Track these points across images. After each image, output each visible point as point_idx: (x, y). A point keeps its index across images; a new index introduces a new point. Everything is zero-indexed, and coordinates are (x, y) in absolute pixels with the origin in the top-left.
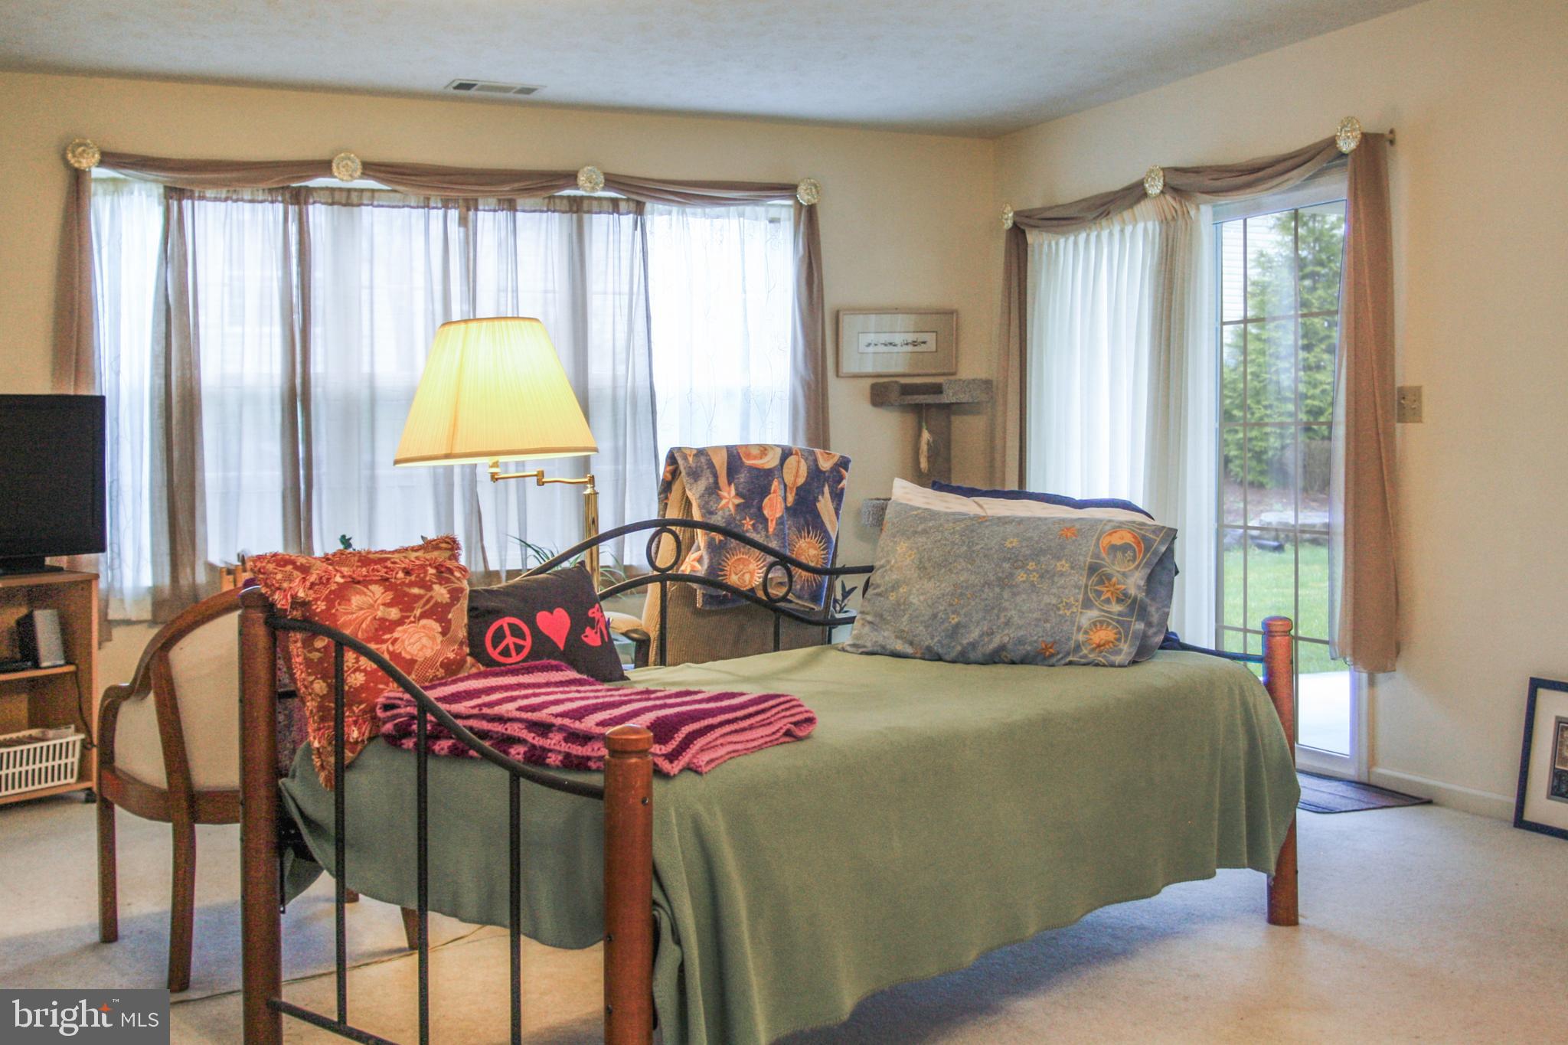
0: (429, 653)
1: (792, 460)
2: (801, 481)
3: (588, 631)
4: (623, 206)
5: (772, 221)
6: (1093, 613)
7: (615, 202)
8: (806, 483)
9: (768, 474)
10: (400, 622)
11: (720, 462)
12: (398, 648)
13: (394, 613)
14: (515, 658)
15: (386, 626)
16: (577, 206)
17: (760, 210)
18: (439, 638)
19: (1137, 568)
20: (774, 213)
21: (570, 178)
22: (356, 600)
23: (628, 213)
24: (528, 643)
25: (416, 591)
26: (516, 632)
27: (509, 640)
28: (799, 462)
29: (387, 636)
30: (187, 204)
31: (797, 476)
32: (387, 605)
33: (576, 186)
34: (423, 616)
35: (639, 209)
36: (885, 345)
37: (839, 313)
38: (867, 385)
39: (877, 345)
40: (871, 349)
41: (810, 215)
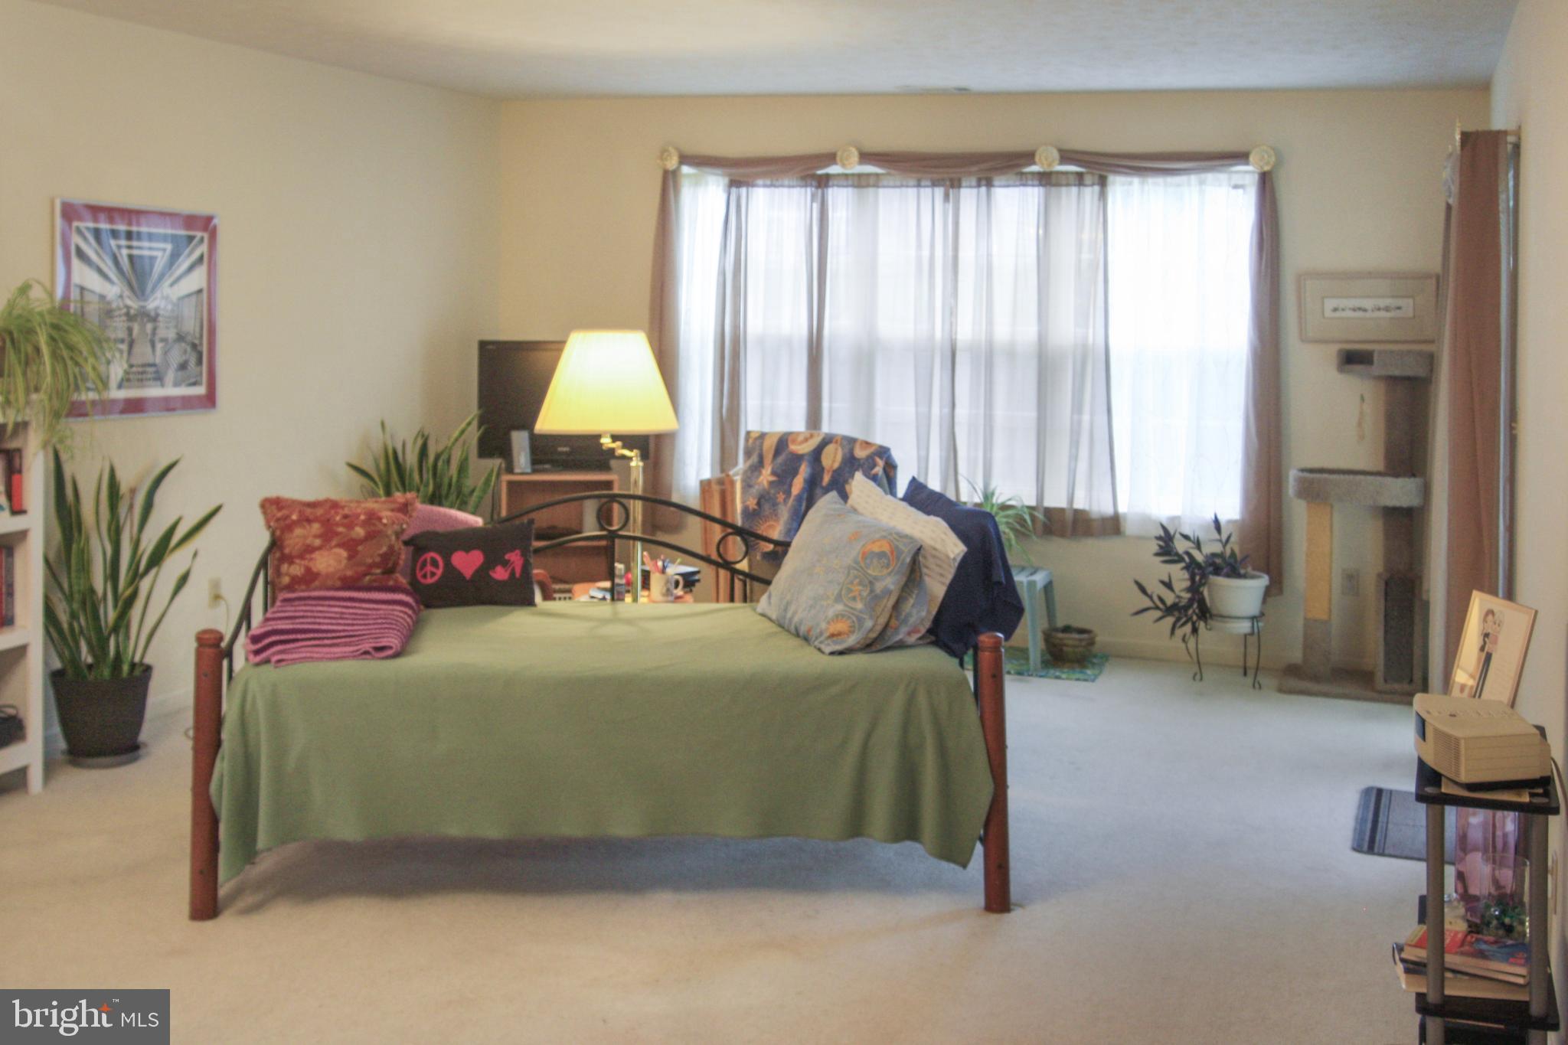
0: (331, 570)
1: (829, 449)
2: (836, 465)
3: (499, 569)
4: (1088, 179)
5: (1236, 187)
6: (839, 607)
7: (1080, 175)
8: (839, 468)
9: (798, 458)
10: (319, 548)
11: (769, 445)
12: (311, 564)
13: (317, 542)
14: (429, 581)
15: (309, 550)
16: (1046, 179)
17: (1222, 177)
18: (344, 562)
19: (889, 574)
20: (1237, 179)
21: (1029, 157)
22: (298, 531)
23: (1093, 185)
24: (439, 572)
25: (341, 529)
26: (435, 564)
27: (429, 568)
28: (836, 449)
29: (308, 556)
30: (743, 190)
31: (834, 461)
32: (316, 536)
33: (1034, 163)
34: (339, 545)
35: (1103, 182)
36: (1354, 310)
37: (1301, 278)
38: (1333, 350)
39: (1343, 310)
40: (1338, 314)
41: (1266, 183)
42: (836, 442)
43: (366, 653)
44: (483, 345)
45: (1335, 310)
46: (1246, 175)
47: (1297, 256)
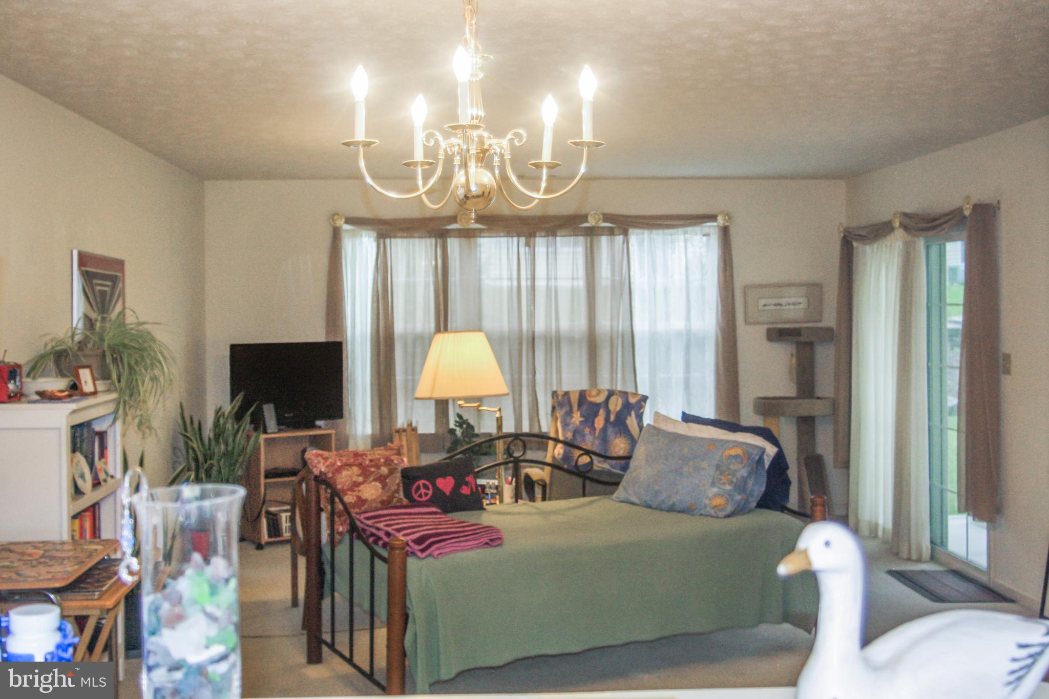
0: (374, 497)
1: (613, 399)
2: (618, 408)
3: (464, 487)
4: (616, 232)
5: (706, 235)
6: (715, 490)
7: (611, 229)
8: (621, 410)
9: (597, 406)
10: (363, 483)
11: (574, 399)
12: (360, 494)
13: (361, 479)
14: (424, 499)
15: (356, 484)
16: (591, 233)
17: (697, 229)
18: (380, 491)
19: (743, 467)
20: (706, 230)
21: (584, 218)
22: (345, 473)
23: (620, 235)
24: (430, 492)
25: (373, 469)
26: (426, 487)
27: (423, 491)
28: (617, 399)
29: (356, 489)
31: (616, 405)
32: (359, 475)
33: (587, 221)
34: (375, 480)
35: (625, 233)
36: (776, 305)
37: (746, 288)
38: (763, 329)
39: (769, 305)
40: (766, 308)
41: (725, 232)
42: (617, 395)
43: (487, 544)
44: (234, 348)
45: (765, 305)
46: (712, 228)
47: (743, 276)
